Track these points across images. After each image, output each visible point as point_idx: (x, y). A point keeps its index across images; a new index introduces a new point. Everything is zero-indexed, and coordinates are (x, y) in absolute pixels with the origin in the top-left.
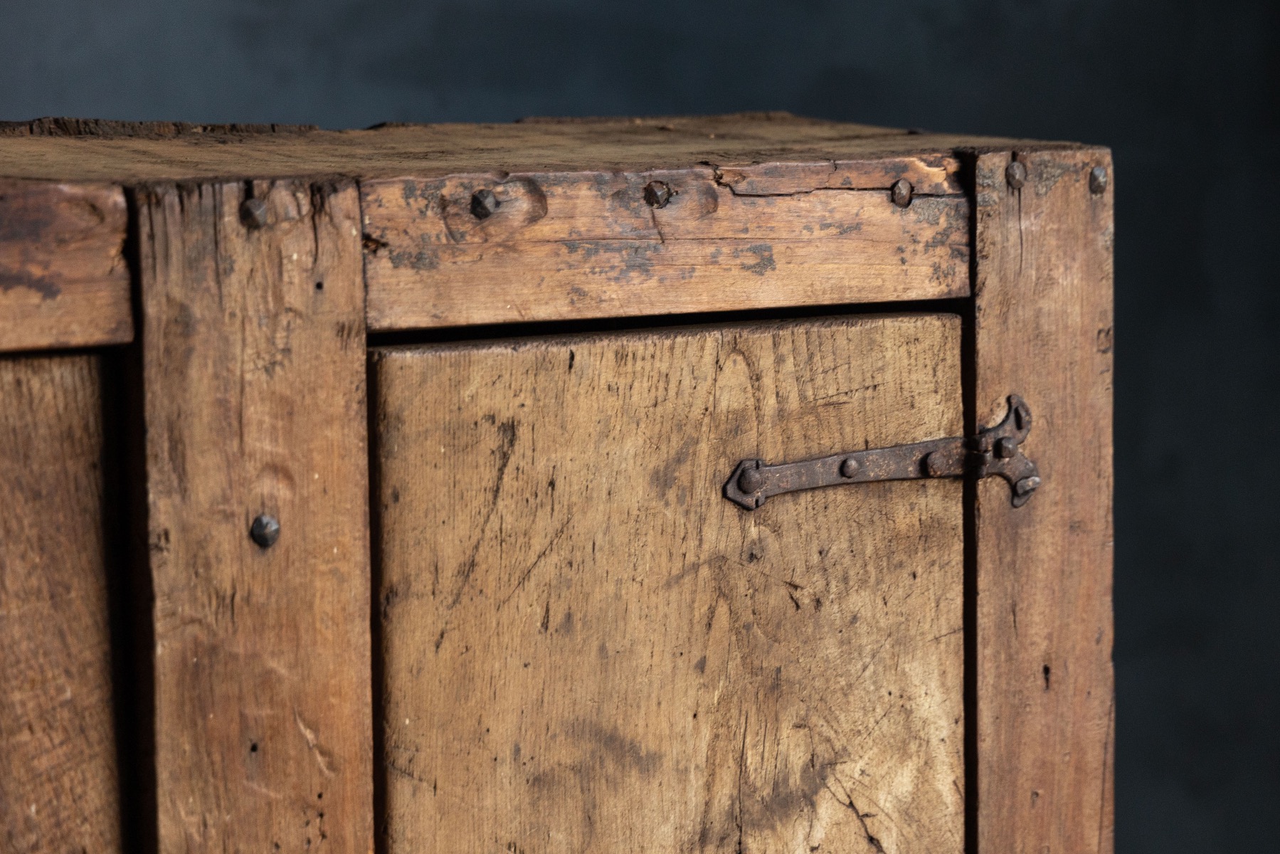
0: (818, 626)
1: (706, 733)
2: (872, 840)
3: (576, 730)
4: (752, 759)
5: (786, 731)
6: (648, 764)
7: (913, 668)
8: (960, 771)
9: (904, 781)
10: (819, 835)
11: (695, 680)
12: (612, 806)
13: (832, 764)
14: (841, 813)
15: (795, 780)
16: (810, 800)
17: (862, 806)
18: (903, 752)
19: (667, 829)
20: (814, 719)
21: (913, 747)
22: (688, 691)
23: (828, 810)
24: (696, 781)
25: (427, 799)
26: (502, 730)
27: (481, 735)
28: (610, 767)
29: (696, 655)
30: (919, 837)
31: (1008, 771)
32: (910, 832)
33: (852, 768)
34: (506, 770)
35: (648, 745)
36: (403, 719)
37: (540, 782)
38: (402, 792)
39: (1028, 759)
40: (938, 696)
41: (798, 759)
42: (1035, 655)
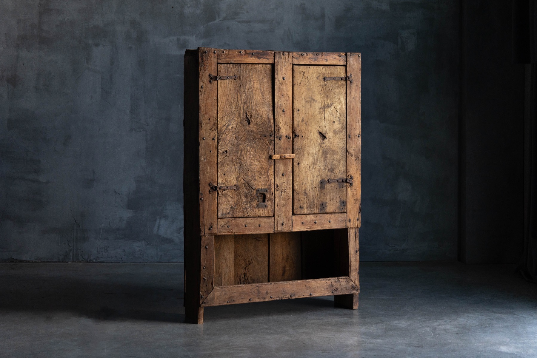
0: (332, 92)
1: (321, 99)
2: (337, 111)
3: (309, 98)
4: (325, 102)
5: (328, 100)
6: (316, 101)
7: (341, 96)
8: (345, 106)
9: (340, 106)
10: (331, 110)
11: (320, 95)
12: (313, 104)
13: (333, 104)
14: (334, 108)
15: (329, 105)
16: (331, 107)
17: (336, 108)
18: (340, 104)
19: (318, 107)
20: (331, 100)
21: (341, 103)
22: (320, 96)
23: (332, 108)
24: (320, 103)
25: (297, 101)
26: (303, 97)
27: (301, 97)
28: (312, 101)
29: (320, 93)
30: (341, 111)
31: (350, 107)
32: (340, 111)
33: (335, 104)
34: (303, 100)
35: (316, 100)
36: (295, 95)
37: (306, 101)
38: (295, 100)
39: (352, 106)
40: (343, 99)
41: (330, 103)
42: (353, 97)
